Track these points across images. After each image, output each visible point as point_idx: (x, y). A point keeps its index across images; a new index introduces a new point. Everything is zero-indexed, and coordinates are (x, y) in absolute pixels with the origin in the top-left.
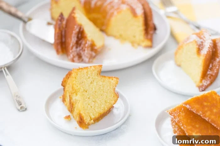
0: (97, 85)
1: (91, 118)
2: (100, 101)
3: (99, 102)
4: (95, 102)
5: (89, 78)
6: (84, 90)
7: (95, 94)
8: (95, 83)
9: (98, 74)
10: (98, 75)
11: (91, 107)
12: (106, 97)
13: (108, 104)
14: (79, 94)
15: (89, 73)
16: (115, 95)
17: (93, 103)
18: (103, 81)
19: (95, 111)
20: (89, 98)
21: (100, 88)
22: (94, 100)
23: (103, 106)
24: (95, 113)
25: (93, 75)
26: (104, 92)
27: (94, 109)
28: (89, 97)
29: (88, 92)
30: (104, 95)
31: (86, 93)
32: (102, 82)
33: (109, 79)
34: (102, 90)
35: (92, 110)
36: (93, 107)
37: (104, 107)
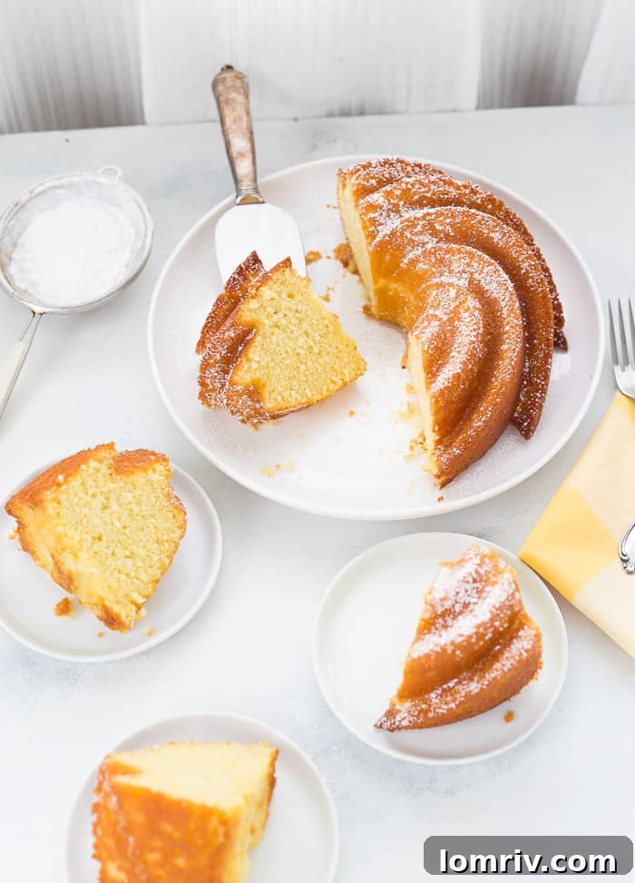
0: (120, 506)
1: (136, 605)
2: (144, 547)
3: (143, 553)
4: (132, 556)
5: (94, 496)
6: (94, 538)
7: (125, 534)
8: (115, 506)
9: (111, 475)
10: (114, 475)
11: (127, 575)
12: (155, 527)
13: (167, 545)
14: (83, 555)
15: (90, 482)
16: (176, 512)
17: (129, 562)
18: (131, 488)
19: (141, 581)
20: (113, 554)
21: (131, 510)
22: (128, 553)
23: (156, 558)
24: (142, 586)
25: (102, 483)
26: (143, 516)
27: (137, 579)
28: (114, 551)
29: (104, 538)
30: (148, 527)
31: (101, 543)
32: (130, 491)
33: (144, 475)
34: (138, 515)
35: (133, 583)
36: (132, 574)
37: (160, 560)
